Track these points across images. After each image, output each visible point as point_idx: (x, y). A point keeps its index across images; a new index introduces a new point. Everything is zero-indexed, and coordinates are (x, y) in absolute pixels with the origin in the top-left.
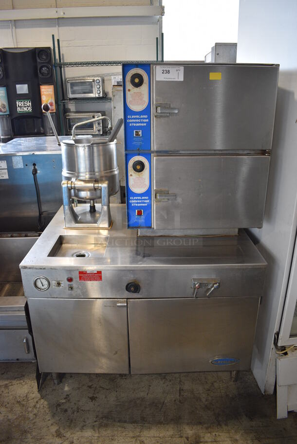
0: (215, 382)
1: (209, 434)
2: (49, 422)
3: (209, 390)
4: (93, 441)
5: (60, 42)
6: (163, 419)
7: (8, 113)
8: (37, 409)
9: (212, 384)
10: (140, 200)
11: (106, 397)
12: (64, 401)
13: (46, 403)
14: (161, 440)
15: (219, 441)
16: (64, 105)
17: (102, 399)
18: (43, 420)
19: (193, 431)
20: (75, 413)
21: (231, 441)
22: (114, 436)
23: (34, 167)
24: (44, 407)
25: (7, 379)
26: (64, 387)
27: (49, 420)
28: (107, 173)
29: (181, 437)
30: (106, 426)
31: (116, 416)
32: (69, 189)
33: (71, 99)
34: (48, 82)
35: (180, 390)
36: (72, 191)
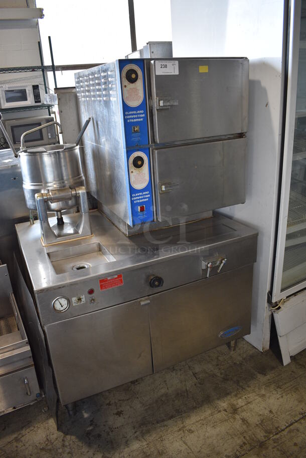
0: (219, 356)
1: (240, 400)
2: (89, 453)
3: (218, 365)
4: (145, 450)
6: (195, 404)
8: (68, 447)
9: (217, 359)
10: (141, 195)
11: (131, 407)
12: (91, 428)
13: (73, 437)
14: (205, 422)
15: (251, 402)
17: (128, 410)
18: (81, 453)
19: (226, 403)
20: (110, 433)
21: (260, 397)
22: (161, 437)
24: (73, 442)
25: (13, 432)
26: (83, 416)
27: (88, 452)
29: (220, 411)
30: (148, 431)
31: (151, 419)
35: (194, 374)
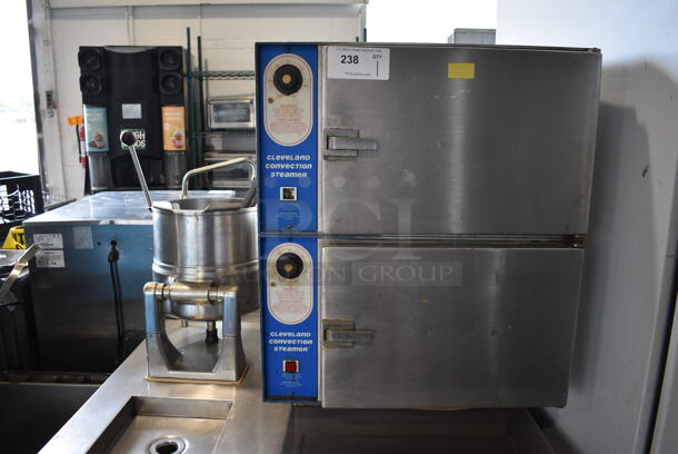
5: (202, 42)
7: (106, 149)
10: (292, 338)
16: (204, 140)
23: (114, 248)
28: (241, 268)
32: (160, 301)
33: (213, 130)
34: (176, 101)
36: (168, 303)
